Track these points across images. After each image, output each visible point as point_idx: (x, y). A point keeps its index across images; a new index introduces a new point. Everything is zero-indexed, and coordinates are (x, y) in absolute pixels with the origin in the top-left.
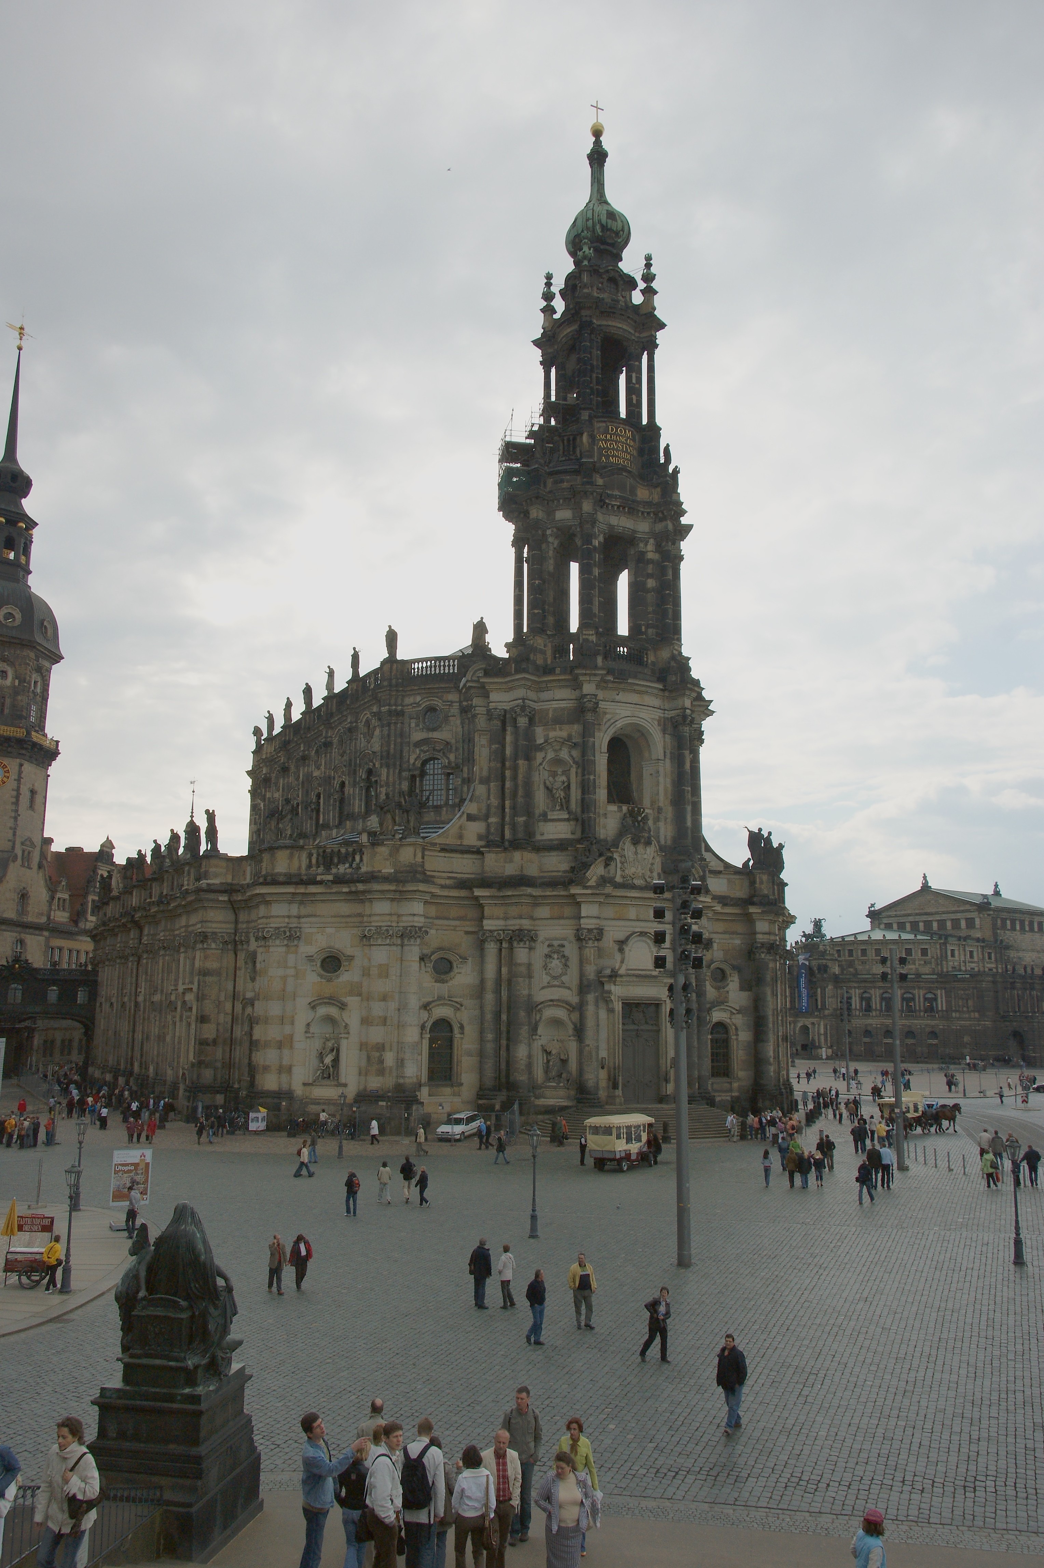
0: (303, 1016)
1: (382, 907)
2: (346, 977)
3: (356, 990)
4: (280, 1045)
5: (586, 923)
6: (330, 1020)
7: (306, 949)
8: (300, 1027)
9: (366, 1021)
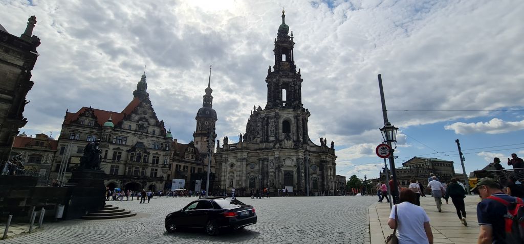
0: (228, 175)
1: (239, 155)
2: (234, 168)
3: (235, 170)
4: (224, 181)
5: (276, 156)
6: (231, 176)
7: (228, 163)
8: (227, 177)
9: (237, 176)
